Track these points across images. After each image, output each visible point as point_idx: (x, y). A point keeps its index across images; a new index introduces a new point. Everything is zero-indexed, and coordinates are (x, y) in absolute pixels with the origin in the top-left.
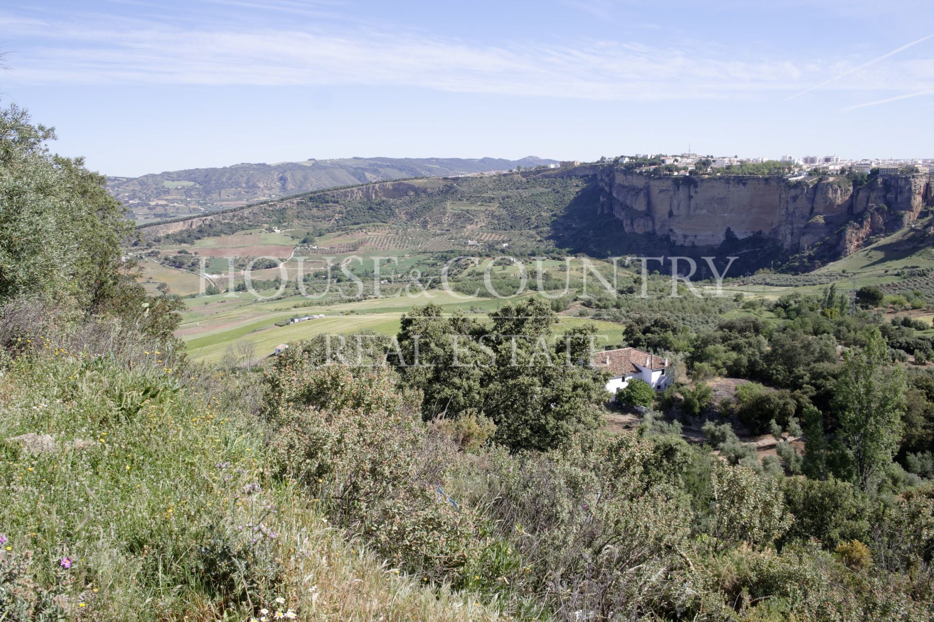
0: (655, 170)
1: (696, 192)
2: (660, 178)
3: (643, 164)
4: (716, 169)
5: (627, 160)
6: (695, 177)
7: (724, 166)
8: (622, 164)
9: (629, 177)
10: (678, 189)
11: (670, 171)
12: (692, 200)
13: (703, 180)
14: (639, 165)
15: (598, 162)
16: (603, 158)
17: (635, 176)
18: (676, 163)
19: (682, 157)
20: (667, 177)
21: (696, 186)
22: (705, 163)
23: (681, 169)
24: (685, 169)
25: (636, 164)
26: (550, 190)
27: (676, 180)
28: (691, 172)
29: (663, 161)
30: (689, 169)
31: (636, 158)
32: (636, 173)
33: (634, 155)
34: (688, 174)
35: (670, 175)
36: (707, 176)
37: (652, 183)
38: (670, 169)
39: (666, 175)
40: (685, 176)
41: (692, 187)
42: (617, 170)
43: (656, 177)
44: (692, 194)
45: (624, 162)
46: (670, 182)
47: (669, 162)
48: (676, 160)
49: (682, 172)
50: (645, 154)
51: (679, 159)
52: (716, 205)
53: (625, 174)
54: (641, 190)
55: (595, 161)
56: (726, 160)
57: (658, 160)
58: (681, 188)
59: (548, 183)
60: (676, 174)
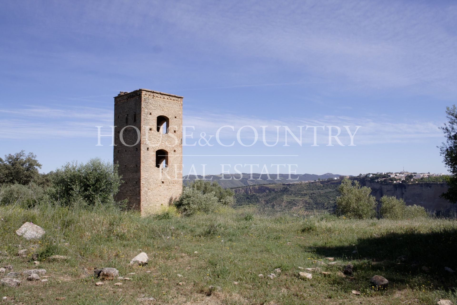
0: (384, 180)
1: (405, 191)
2: (387, 184)
3: (379, 177)
4: (415, 179)
5: (371, 175)
6: (404, 184)
7: (420, 178)
8: (369, 177)
9: (372, 184)
10: (396, 190)
11: (392, 181)
12: (404, 195)
13: (409, 185)
14: (377, 178)
15: (358, 176)
16: (361, 175)
17: (375, 183)
18: (396, 177)
19: (400, 173)
20: (391, 184)
21: (405, 188)
22: (410, 177)
23: (397, 180)
24: (400, 179)
25: (375, 177)
26: (334, 190)
27: (395, 185)
28: (402, 181)
29: (389, 176)
30: (402, 179)
31: (376, 175)
32: (375, 182)
33: (376, 173)
34: (401, 182)
35: (392, 182)
36: (410, 183)
37: (383, 186)
38: (392, 180)
39: (390, 183)
40: (400, 183)
41: (403, 188)
42: (366, 180)
43: (385, 184)
44: (404, 192)
45: (370, 176)
46: (392, 186)
47: (392, 176)
48: (396, 175)
49: (398, 181)
50: (381, 172)
51: (398, 174)
52: (416, 198)
53: (370, 182)
54: (378, 190)
55: (357, 176)
56: (422, 176)
57: (387, 176)
58: (398, 190)
59: (333, 187)
60: (395, 182)
